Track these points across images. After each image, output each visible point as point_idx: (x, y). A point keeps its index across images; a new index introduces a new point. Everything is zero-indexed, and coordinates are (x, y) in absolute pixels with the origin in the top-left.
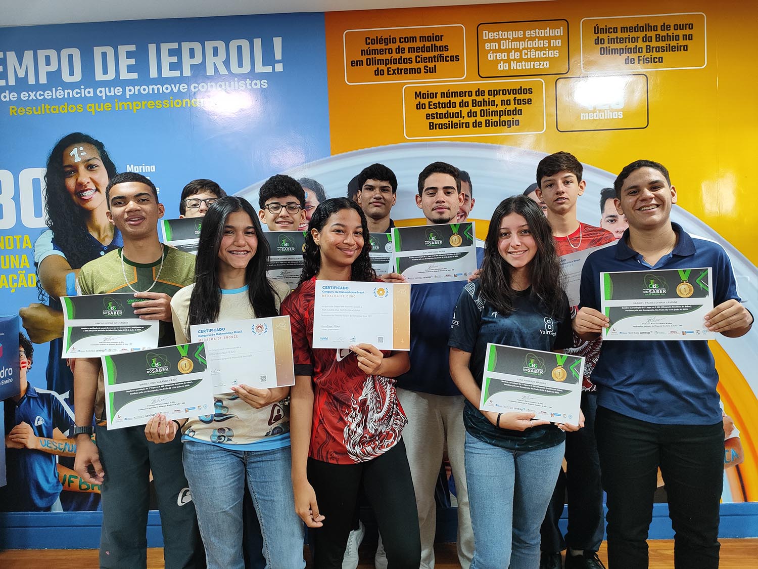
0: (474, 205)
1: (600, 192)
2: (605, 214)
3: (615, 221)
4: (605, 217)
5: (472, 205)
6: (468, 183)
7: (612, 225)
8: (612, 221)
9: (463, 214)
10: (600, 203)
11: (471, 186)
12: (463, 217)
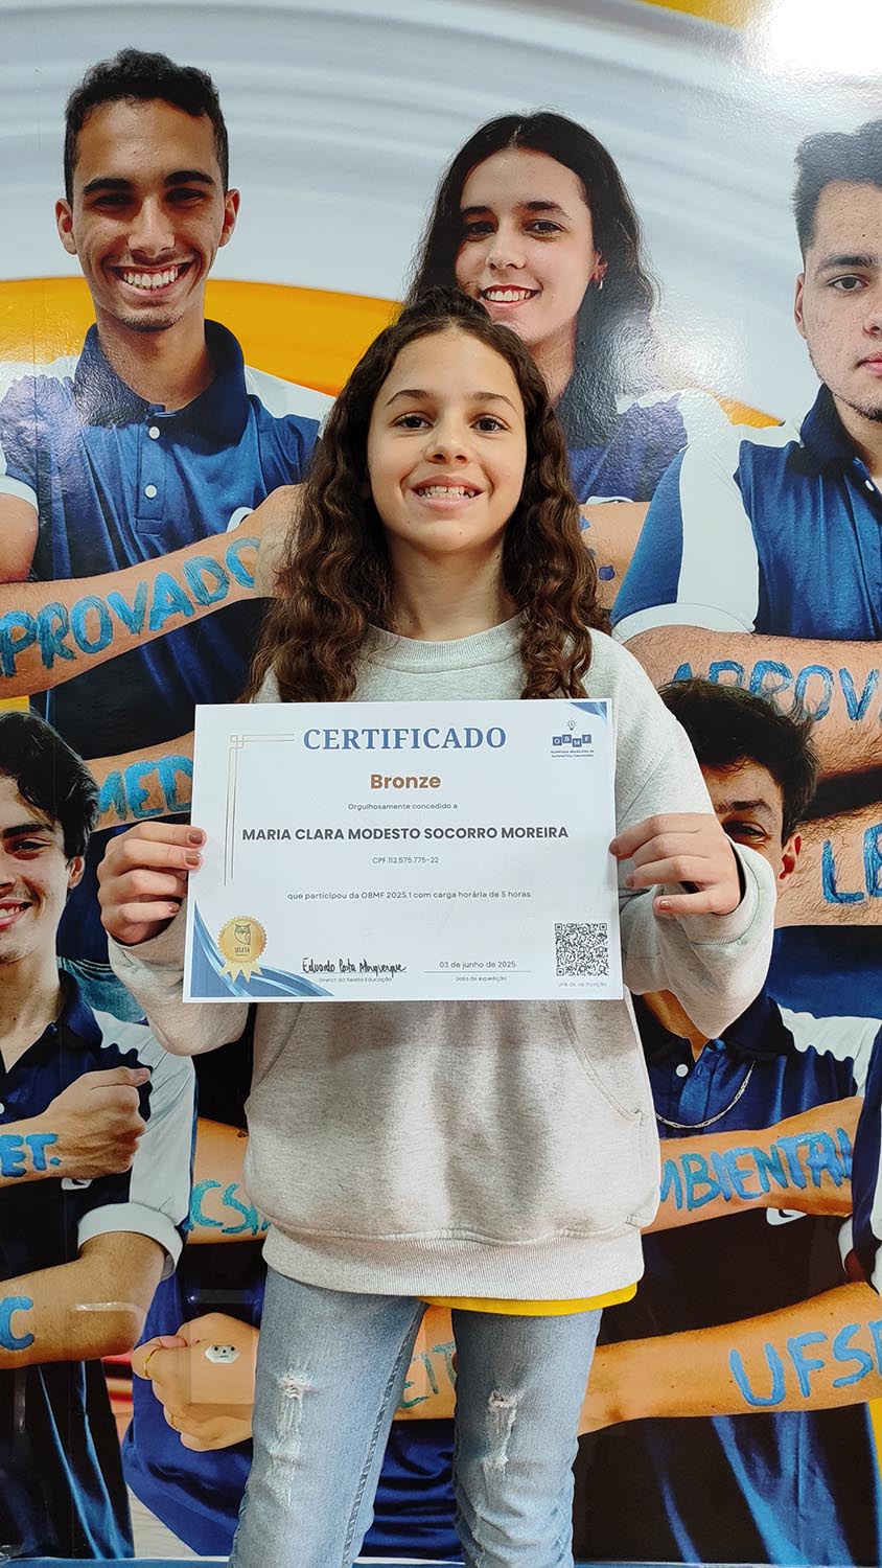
0: (239, 218)
1: (795, 155)
2: (817, 254)
3: (866, 281)
4: (816, 265)
5: (229, 221)
6: (208, 122)
7: (848, 300)
8: (848, 283)
9: (187, 259)
10: (790, 203)
11: (221, 134)
12: (190, 276)
